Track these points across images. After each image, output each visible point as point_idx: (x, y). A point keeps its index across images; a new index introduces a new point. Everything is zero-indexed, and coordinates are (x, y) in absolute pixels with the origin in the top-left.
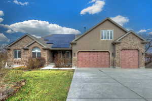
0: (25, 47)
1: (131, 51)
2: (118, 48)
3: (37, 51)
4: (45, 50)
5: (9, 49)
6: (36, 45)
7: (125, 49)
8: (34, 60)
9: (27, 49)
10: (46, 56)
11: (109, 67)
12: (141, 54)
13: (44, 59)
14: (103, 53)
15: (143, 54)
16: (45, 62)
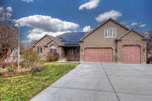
0: (45, 45)
1: (133, 48)
2: (120, 44)
3: (53, 47)
4: (59, 46)
5: (34, 47)
6: (53, 43)
7: (126, 46)
8: (52, 55)
9: (47, 47)
10: (60, 51)
11: (112, 62)
12: (142, 50)
13: (58, 54)
14: (106, 50)
15: (144, 50)
16: (59, 56)
